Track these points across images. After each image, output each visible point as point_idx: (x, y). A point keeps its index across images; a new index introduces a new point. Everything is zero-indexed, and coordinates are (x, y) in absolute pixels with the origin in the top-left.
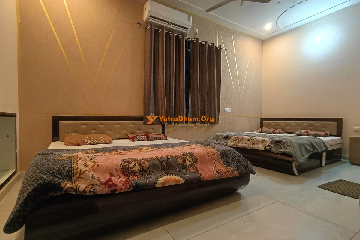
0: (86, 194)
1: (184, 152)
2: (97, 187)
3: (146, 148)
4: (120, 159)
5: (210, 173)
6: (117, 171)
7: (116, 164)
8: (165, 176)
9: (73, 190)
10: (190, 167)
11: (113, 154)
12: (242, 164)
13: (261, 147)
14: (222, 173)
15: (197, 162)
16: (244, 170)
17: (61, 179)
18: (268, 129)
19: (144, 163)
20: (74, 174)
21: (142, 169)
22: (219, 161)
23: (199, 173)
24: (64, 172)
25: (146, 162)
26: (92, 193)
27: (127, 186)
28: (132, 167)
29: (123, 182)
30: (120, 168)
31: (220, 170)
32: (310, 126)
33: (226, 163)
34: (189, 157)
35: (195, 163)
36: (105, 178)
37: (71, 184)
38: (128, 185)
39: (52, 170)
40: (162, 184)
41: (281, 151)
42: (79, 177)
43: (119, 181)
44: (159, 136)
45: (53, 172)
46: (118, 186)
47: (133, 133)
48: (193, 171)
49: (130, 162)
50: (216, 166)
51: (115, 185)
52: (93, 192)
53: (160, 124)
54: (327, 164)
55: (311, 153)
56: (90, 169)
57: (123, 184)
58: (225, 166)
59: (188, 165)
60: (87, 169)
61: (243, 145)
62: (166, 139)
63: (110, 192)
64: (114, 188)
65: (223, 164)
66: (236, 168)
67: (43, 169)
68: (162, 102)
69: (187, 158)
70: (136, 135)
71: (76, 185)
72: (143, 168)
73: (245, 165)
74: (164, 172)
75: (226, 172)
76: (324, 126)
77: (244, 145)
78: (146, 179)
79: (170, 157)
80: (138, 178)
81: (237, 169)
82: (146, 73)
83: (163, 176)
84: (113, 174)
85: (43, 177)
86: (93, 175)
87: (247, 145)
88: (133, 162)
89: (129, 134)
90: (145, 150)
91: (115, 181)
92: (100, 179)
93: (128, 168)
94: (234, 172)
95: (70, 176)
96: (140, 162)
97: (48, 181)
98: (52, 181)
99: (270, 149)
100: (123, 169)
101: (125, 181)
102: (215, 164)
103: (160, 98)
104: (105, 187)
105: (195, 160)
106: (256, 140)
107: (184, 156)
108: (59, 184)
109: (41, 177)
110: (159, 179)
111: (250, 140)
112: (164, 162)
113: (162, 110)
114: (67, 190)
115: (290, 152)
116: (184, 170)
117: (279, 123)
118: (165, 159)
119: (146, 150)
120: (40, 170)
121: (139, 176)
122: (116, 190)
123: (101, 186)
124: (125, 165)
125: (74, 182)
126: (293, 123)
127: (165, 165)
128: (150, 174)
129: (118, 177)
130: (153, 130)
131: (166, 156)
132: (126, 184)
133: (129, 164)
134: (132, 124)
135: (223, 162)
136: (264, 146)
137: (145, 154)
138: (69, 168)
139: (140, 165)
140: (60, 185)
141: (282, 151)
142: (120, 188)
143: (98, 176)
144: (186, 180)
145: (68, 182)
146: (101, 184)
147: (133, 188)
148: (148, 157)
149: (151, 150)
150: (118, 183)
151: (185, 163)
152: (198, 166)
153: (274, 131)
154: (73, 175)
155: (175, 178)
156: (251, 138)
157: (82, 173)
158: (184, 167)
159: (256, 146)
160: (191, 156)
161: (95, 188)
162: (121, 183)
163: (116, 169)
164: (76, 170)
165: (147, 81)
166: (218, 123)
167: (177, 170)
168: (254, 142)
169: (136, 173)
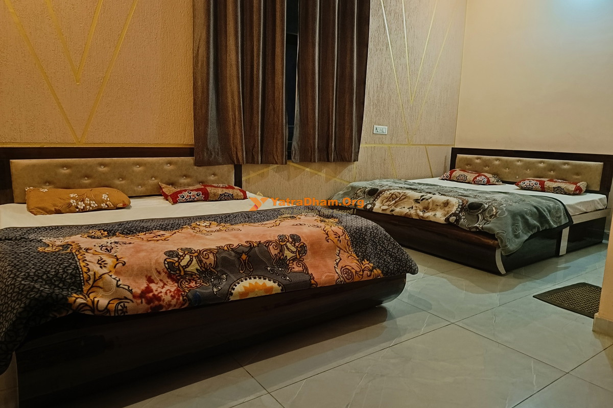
0: (110, 314)
1: (281, 234)
2: (128, 303)
3: (207, 223)
4: (162, 251)
5: (328, 274)
6: (159, 273)
7: (157, 261)
8: (246, 280)
9: (87, 308)
10: (292, 263)
11: (145, 239)
12: (391, 256)
13: (439, 216)
14: (351, 272)
15: (305, 252)
16: (394, 268)
17: (64, 290)
18: (466, 174)
19: (207, 257)
20: (85, 280)
21: (204, 269)
22: (348, 250)
23: (308, 273)
24: (66, 276)
25: (211, 256)
26: (120, 312)
27: (178, 299)
28: (185, 266)
29: (172, 293)
30: (164, 267)
31: (347, 267)
32: (550, 170)
33: (360, 254)
34: (291, 244)
35: (301, 255)
36: (139, 286)
37: (84, 298)
38: (181, 298)
39: (44, 273)
40: (241, 294)
41: (477, 228)
42: (94, 285)
43: (164, 290)
44: (230, 191)
45: (48, 277)
46: (164, 299)
47: (172, 184)
48: (297, 269)
49: (182, 256)
50: (341, 259)
51: (157, 298)
52: (120, 310)
53: (231, 164)
54: (569, 250)
55: (535, 230)
56: (110, 271)
57: (171, 296)
58: (358, 260)
59: (288, 258)
60: (105, 270)
61: (406, 210)
62: (245, 198)
63: (149, 311)
64: (156, 303)
65: (355, 255)
66: (379, 262)
67: (28, 273)
68: (235, 114)
69: (287, 247)
70: (179, 190)
71: (91, 299)
72: (206, 267)
73: (396, 257)
74: (244, 272)
75: (359, 270)
76: (577, 172)
77: (408, 210)
78: (211, 287)
79: (255, 244)
80: (197, 285)
81: (380, 265)
82: (198, 47)
83: (242, 281)
84: (152, 278)
85: (34, 287)
86: (118, 281)
87: (413, 212)
88: (187, 255)
89: (163, 186)
90: (204, 228)
91: (156, 291)
92: (130, 289)
93: (179, 268)
94: (375, 270)
95: (77, 283)
96: (200, 255)
97: (46, 294)
98: (52, 293)
99: (457, 221)
100: (169, 270)
101: (175, 291)
102: (338, 256)
103: (230, 104)
104: (142, 302)
105: (302, 250)
106: (433, 200)
107: (281, 243)
108: (65, 298)
109: (32, 286)
110: (236, 286)
111: (419, 201)
112: (244, 254)
113: (235, 134)
114: (79, 308)
115: (492, 230)
116: (281, 268)
117: (489, 160)
118: (247, 250)
119: (208, 229)
120: (24, 275)
121: (199, 281)
122: (161, 307)
123: (134, 300)
124: (173, 263)
125: (87, 294)
126: (518, 161)
127: (246, 260)
128: (220, 278)
129: (162, 285)
130: (216, 177)
131: (247, 242)
132: (177, 297)
133: (180, 260)
134: (170, 163)
135: (356, 253)
136: (445, 216)
137: (206, 239)
138: (74, 269)
139: (200, 261)
140: (67, 300)
141: (478, 226)
142: (168, 303)
143: (127, 283)
144: (284, 287)
145: (78, 295)
146: (134, 297)
147: (189, 303)
148: (213, 246)
149: (218, 228)
150: (162, 294)
151: (283, 255)
152: (308, 260)
153: (476, 178)
154: (84, 282)
155: (264, 283)
156: (422, 196)
157: (97, 278)
158: (282, 262)
159: (429, 215)
160: (295, 243)
161: (124, 304)
162: (169, 294)
163: (156, 269)
164: (86, 273)
165: (199, 65)
166: (356, 160)
167: (269, 268)
168: (426, 206)
169: (194, 276)
